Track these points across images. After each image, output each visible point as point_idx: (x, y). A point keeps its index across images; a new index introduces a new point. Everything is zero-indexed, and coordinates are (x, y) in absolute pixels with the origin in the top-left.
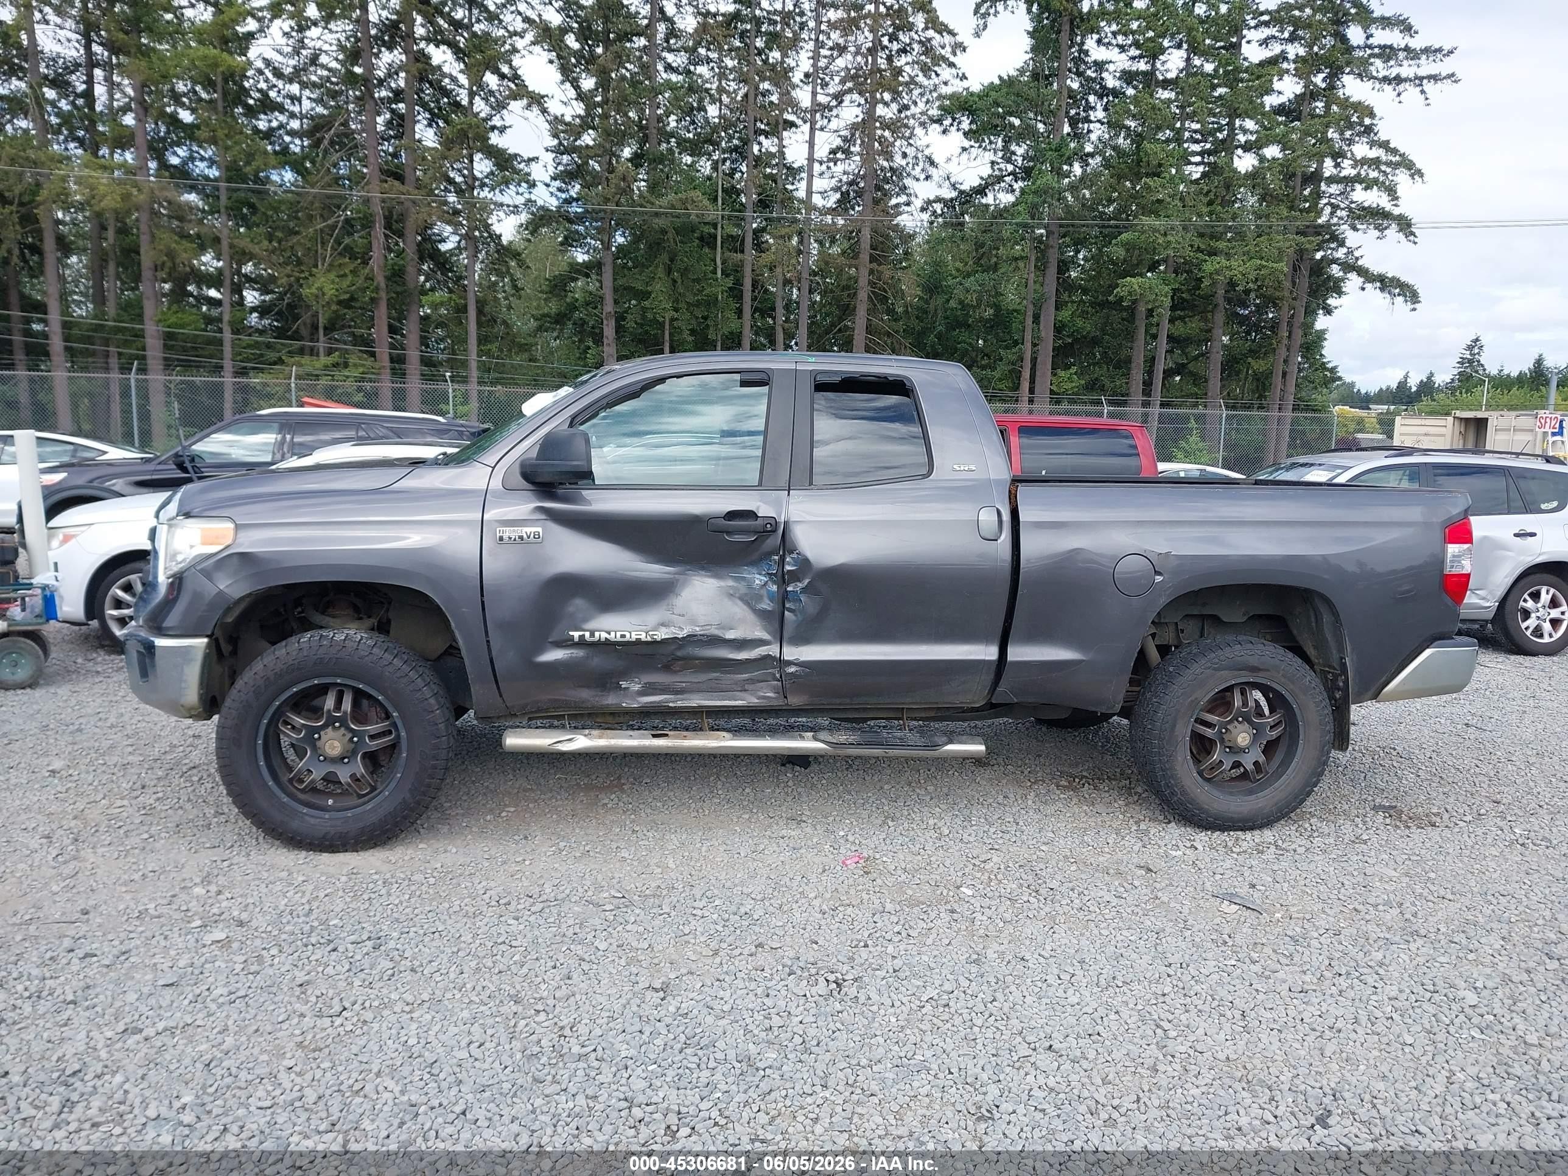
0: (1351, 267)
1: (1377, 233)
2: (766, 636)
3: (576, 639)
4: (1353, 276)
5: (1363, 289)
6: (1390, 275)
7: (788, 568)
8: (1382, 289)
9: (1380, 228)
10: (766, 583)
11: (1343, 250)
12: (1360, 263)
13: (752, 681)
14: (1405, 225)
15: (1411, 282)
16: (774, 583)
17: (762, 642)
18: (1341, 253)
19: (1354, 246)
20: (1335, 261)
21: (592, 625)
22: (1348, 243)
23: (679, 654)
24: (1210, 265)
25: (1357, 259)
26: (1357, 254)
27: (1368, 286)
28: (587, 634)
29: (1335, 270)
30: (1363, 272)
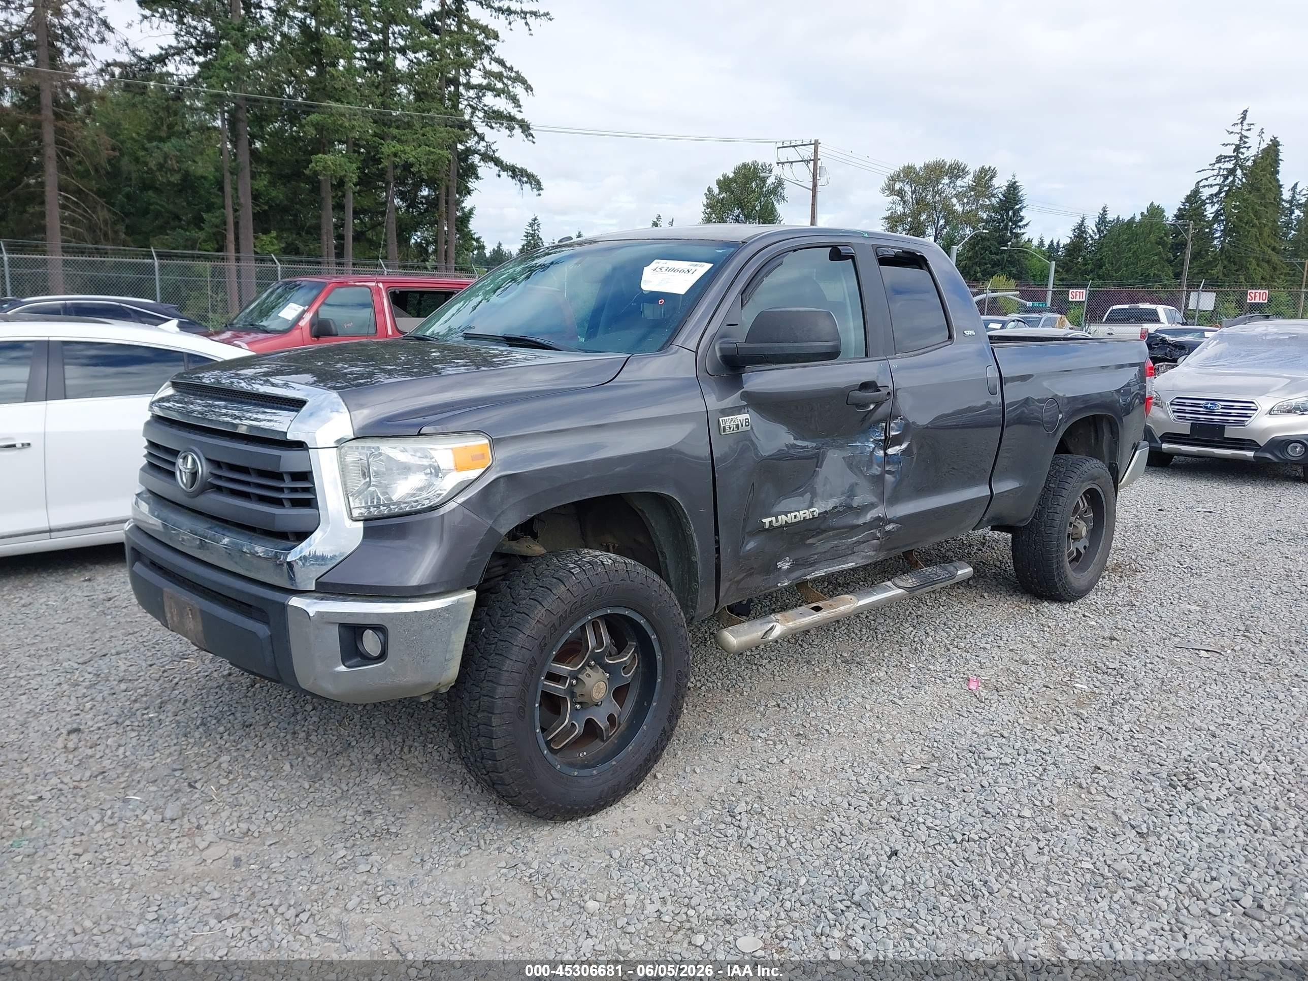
0: (488, 157)
1: (507, 132)
2: (874, 499)
3: (767, 526)
4: (492, 164)
5: (499, 176)
6: (519, 166)
7: (893, 433)
8: (513, 178)
9: (511, 129)
10: (874, 449)
11: (483, 144)
12: (497, 155)
13: (858, 543)
14: (525, 127)
15: (535, 173)
16: (881, 448)
17: (872, 506)
18: (481, 147)
19: (491, 141)
20: (476, 152)
21: (777, 509)
22: (486, 139)
23: (822, 527)
24: (388, 148)
25: (494, 152)
26: (494, 147)
27: (504, 174)
28: (774, 519)
29: (476, 159)
30: (497, 162)
